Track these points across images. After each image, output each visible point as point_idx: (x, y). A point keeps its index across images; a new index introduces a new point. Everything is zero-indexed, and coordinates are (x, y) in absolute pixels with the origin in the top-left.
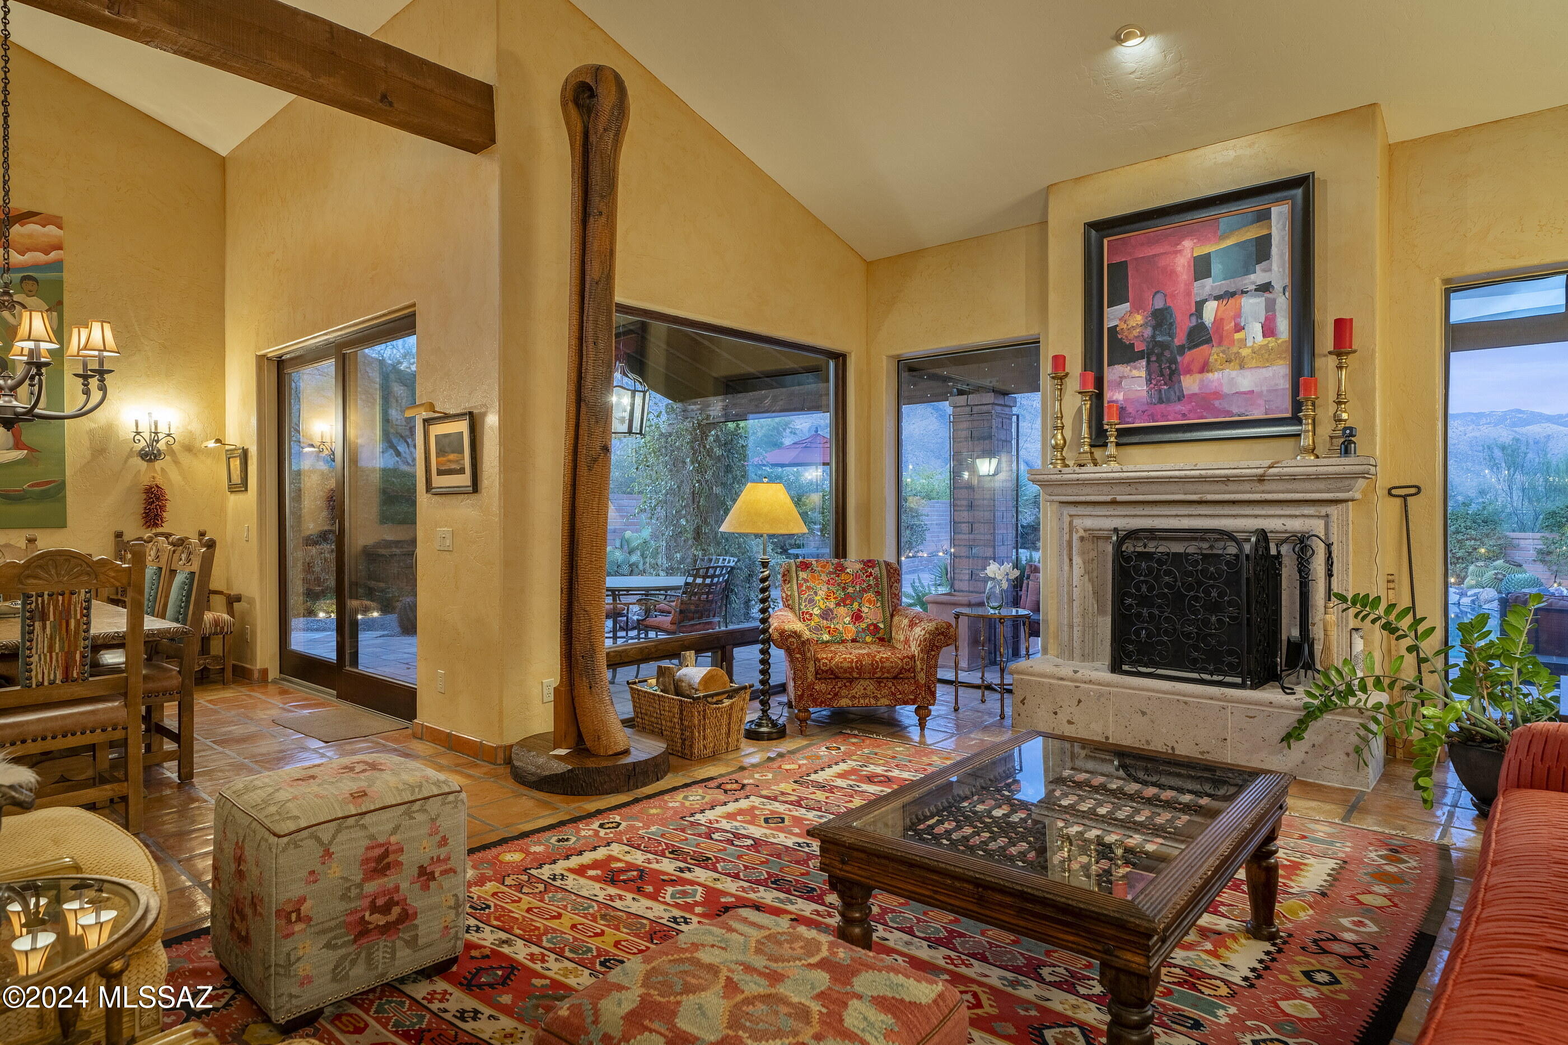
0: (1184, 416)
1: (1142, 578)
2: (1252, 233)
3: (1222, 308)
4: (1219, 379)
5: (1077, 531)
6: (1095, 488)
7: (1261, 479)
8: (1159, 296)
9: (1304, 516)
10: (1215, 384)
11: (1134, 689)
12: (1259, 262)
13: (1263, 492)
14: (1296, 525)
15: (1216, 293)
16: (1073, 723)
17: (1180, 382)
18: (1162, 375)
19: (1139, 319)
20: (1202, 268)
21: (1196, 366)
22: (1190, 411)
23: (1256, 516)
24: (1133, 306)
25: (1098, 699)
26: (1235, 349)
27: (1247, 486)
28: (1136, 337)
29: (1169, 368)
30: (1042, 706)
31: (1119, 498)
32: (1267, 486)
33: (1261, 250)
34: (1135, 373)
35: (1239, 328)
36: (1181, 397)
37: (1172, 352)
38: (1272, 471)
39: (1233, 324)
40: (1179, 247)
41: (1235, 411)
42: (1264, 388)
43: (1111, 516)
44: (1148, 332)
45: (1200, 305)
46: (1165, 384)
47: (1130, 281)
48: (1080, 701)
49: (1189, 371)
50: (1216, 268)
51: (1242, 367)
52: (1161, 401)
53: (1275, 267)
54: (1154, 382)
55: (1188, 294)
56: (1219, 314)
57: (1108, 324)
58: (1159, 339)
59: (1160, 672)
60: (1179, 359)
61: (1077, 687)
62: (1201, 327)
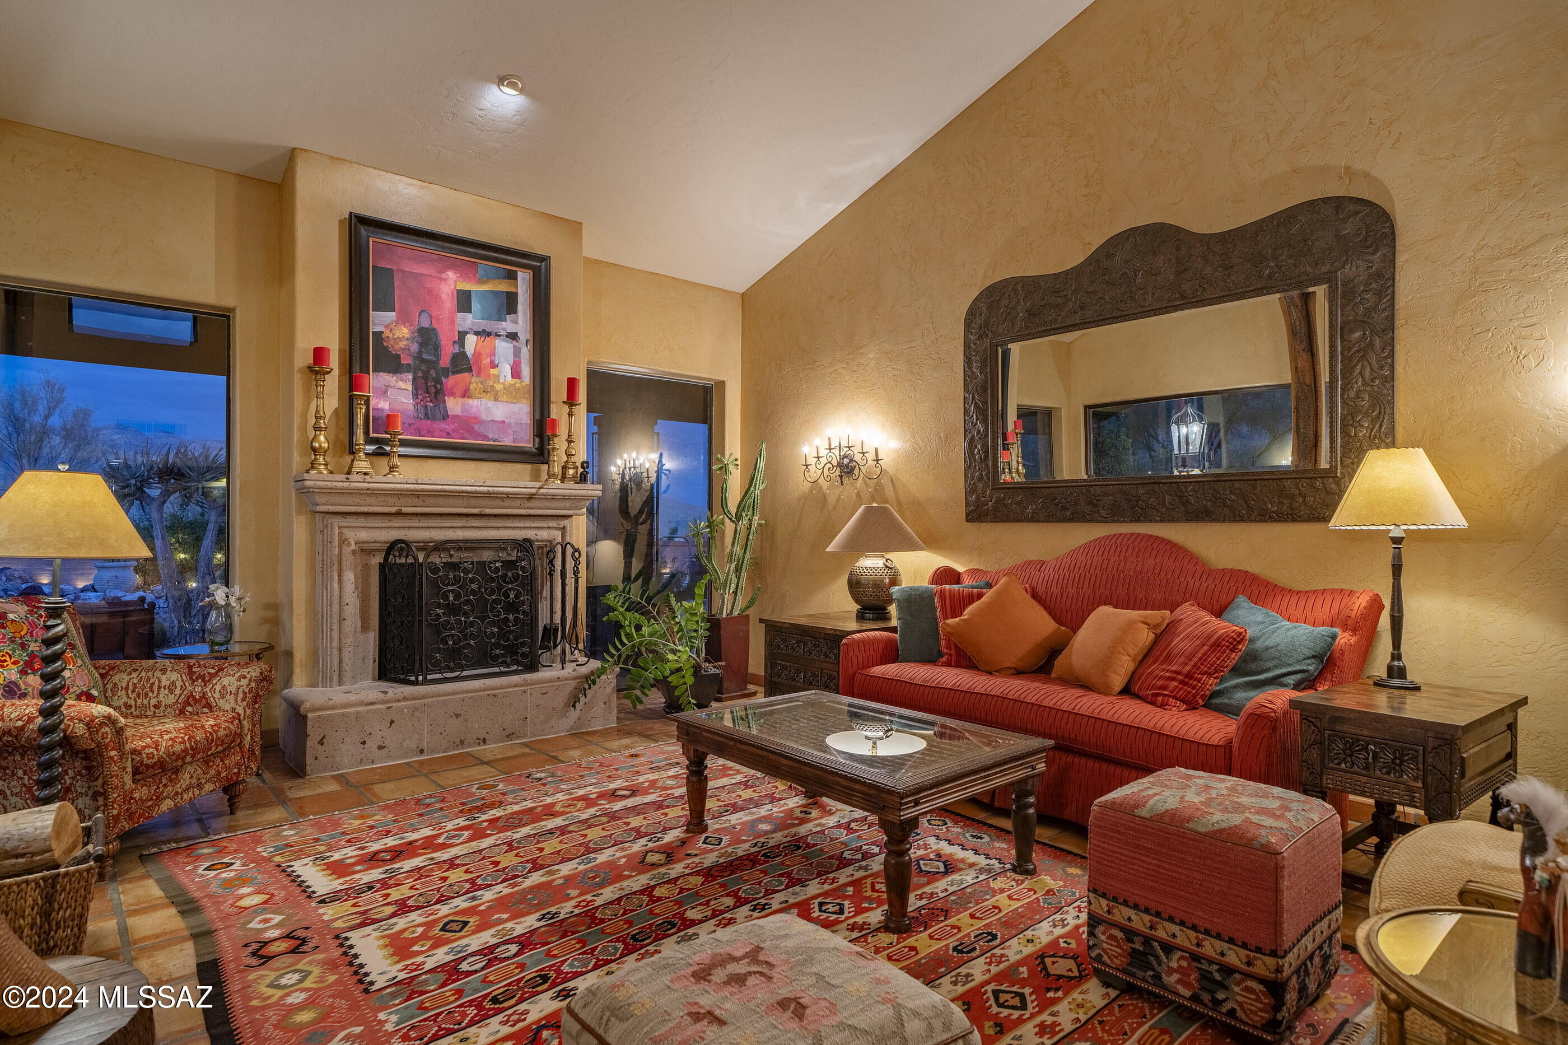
0: (448, 435)
1: (450, 588)
2: (503, 286)
3: (480, 344)
4: (477, 406)
5: (349, 545)
6: (382, 499)
7: (531, 497)
8: (424, 315)
9: (549, 528)
10: (475, 410)
11: (449, 694)
12: (508, 313)
13: (528, 508)
14: (544, 535)
15: (476, 329)
16: (384, 747)
17: (444, 401)
18: (428, 392)
19: (404, 332)
20: (464, 303)
21: (459, 391)
22: (454, 430)
23: (514, 528)
24: (398, 318)
25: (412, 715)
26: (491, 383)
27: (518, 503)
28: (403, 349)
29: (435, 387)
30: (346, 740)
31: (405, 510)
32: (533, 504)
33: (510, 304)
34: (401, 384)
35: (494, 366)
36: (445, 417)
37: (437, 373)
38: (542, 491)
39: (489, 360)
40: (444, 275)
41: (491, 436)
42: (513, 421)
43: (388, 527)
44: (415, 347)
45: (462, 335)
46: (431, 401)
47: (396, 291)
48: (392, 722)
49: (452, 394)
50: (476, 305)
51: (496, 400)
52: (427, 416)
53: (520, 321)
54: (420, 397)
55: (452, 322)
56: (478, 347)
57: (374, 328)
58: (425, 356)
59: (465, 673)
60: (444, 380)
61: (388, 708)
62: (463, 355)
